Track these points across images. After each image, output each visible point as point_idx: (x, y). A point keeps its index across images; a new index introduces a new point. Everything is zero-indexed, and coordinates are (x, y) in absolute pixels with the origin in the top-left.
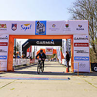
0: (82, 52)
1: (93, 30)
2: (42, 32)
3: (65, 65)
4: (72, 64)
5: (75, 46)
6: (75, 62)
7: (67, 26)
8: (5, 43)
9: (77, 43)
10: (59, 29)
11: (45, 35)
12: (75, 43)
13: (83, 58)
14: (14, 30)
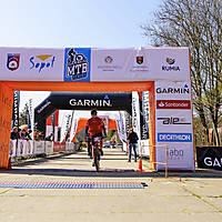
0: (175, 121)
1: (199, 74)
5: (158, 107)
9: (164, 101)
10: (121, 68)
12: (159, 102)
13: (179, 137)
14: (12, 69)
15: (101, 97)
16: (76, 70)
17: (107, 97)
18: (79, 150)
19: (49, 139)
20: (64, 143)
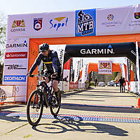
14: (37, 30)
15: (105, 47)
16: (84, 27)
17: (110, 46)
18: (89, 88)
19: (65, 80)
20: (77, 83)
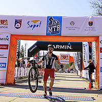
2: (56, 32)
3: (87, 79)
4: (97, 78)
6: (101, 74)
7: (91, 24)
8: (5, 45)
11: (60, 35)
